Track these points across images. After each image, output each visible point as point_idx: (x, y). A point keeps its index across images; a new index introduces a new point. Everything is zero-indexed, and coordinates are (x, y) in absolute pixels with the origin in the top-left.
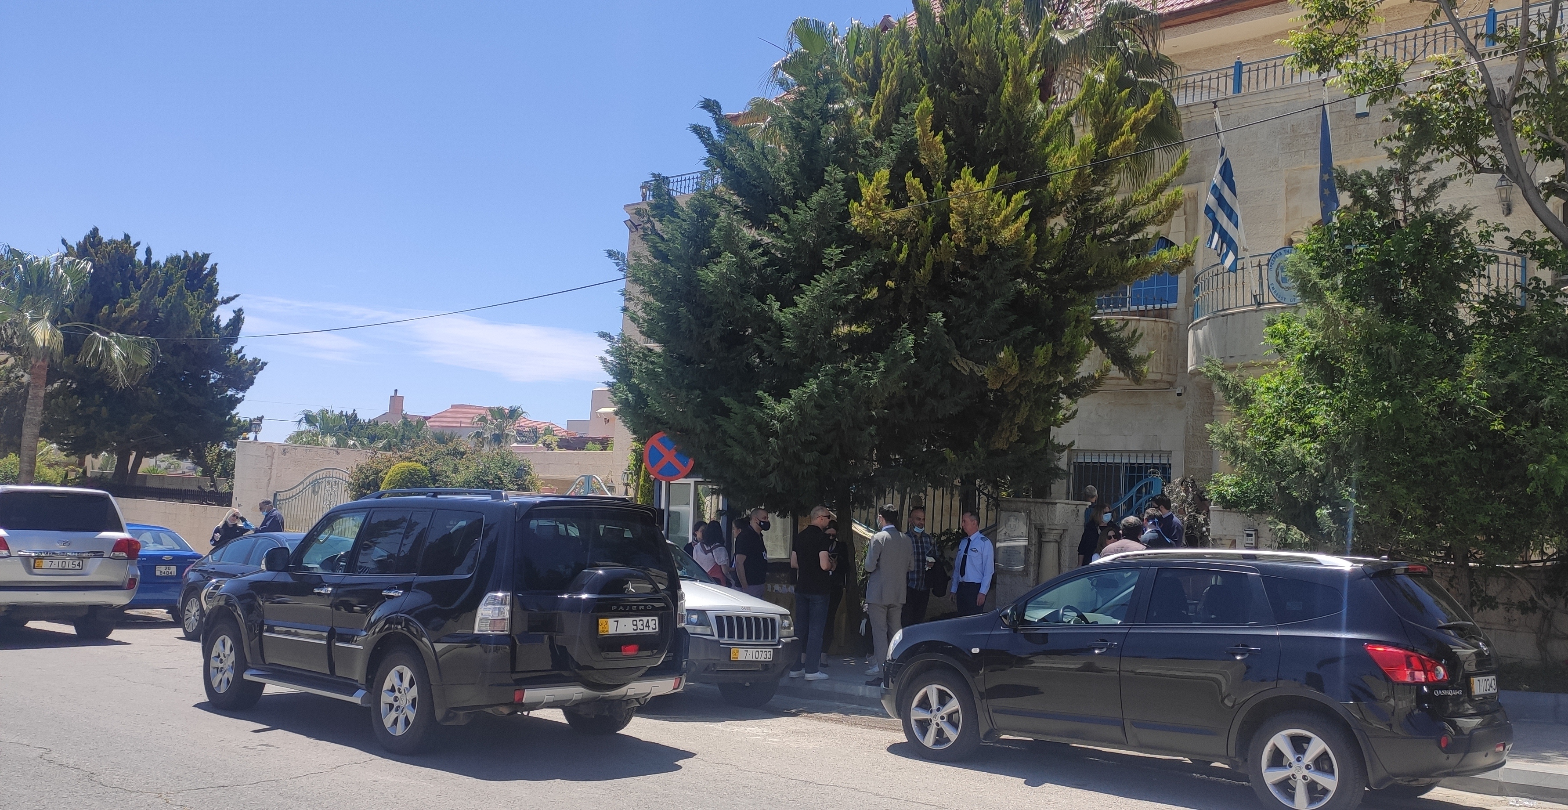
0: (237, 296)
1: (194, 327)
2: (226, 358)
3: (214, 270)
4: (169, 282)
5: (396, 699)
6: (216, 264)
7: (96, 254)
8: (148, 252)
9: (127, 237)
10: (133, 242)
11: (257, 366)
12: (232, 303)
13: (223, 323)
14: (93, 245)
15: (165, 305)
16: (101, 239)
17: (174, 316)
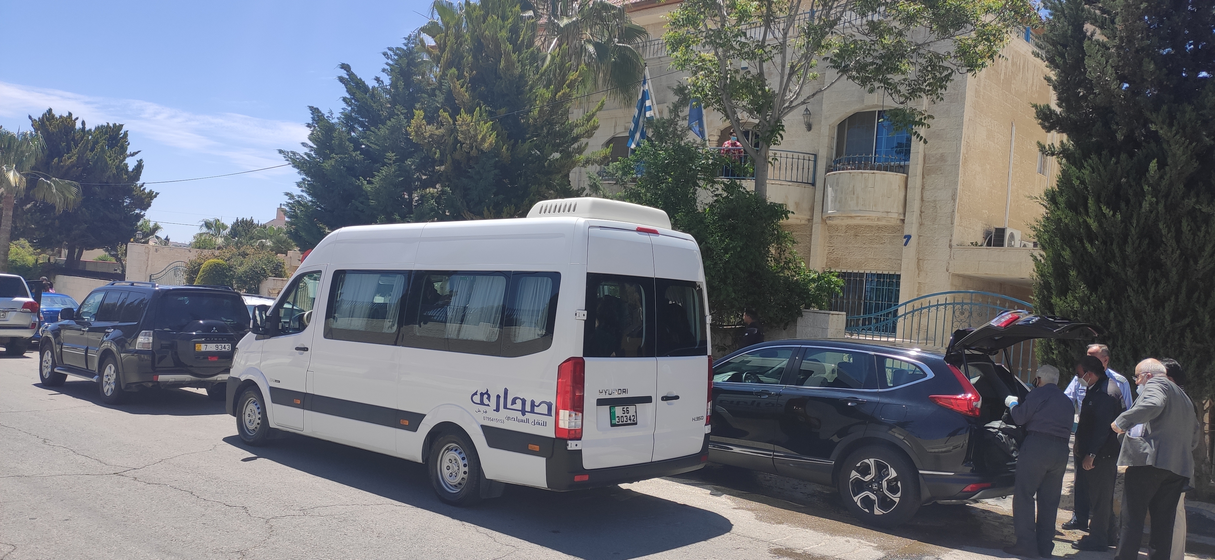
0: (139, 151)
1: (111, 171)
2: (133, 190)
3: (126, 134)
4: (96, 142)
5: (109, 379)
6: (127, 131)
7: (50, 125)
8: (83, 123)
9: (70, 114)
10: (74, 117)
11: (151, 196)
12: (136, 156)
13: (130, 169)
14: (48, 120)
15: (93, 157)
16: (53, 116)
17: (99, 163)
